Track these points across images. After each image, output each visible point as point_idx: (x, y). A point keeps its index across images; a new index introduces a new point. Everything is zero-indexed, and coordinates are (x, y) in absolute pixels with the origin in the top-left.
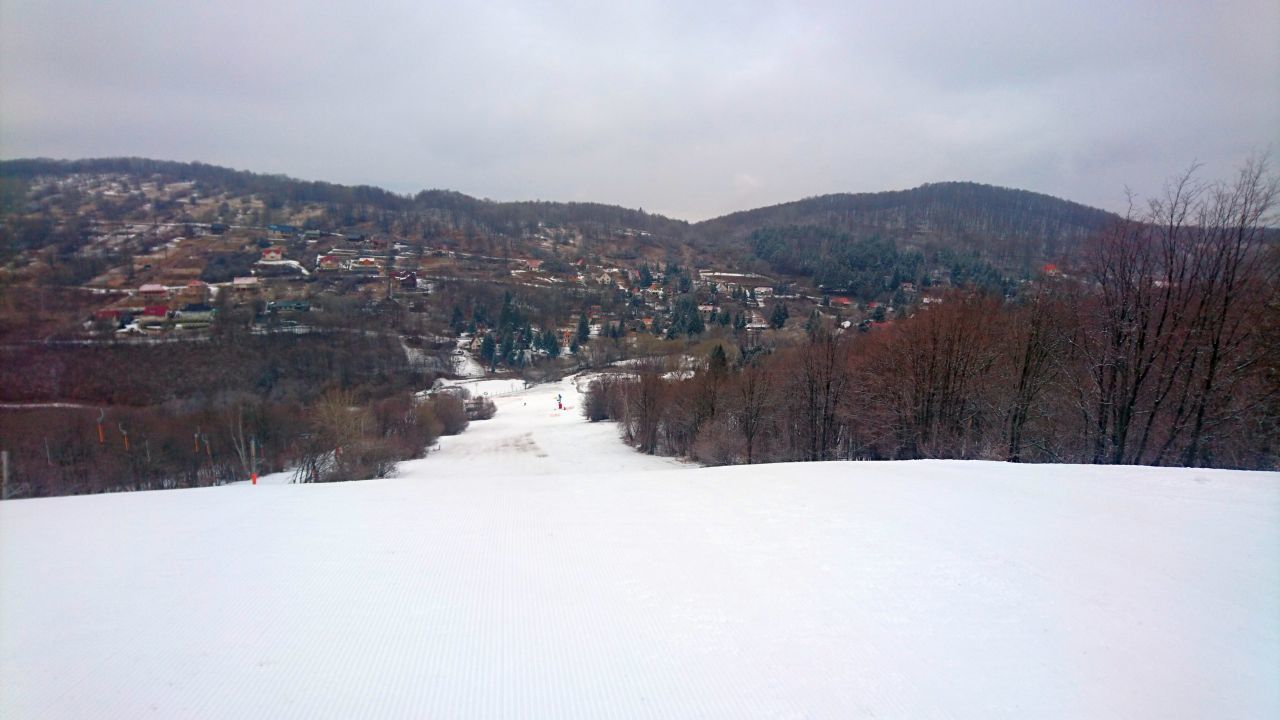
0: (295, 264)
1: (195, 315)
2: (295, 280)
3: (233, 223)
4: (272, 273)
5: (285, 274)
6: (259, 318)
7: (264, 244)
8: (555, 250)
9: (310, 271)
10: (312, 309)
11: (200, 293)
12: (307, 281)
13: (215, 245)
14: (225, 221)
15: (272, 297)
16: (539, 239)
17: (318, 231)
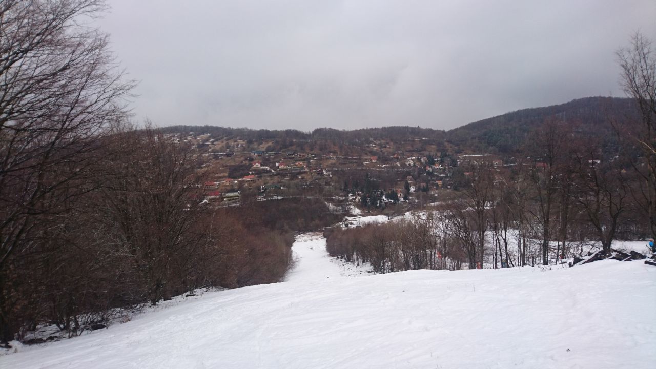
0: (267, 168)
1: (232, 194)
2: (270, 175)
3: (234, 151)
4: (259, 173)
5: (265, 173)
6: (260, 194)
7: (251, 160)
8: (381, 151)
9: (275, 170)
10: (281, 188)
11: (231, 184)
12: (275, 175)
13: (229, 162)
14: (230, 151)
15: (262, 183)
16: (372, 146)
17: (273, 152)
